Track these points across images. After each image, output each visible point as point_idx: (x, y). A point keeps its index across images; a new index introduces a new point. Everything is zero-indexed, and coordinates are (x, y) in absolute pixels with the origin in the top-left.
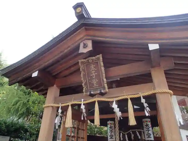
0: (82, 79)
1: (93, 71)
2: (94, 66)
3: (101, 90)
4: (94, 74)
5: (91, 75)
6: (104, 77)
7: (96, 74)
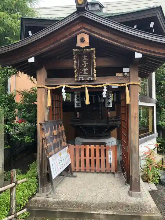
0: (75, 67)
1: (85, 60)
2: (87, 56)
3: (90, 78)
4: (85, 64)
5: (83, 64)
6: (94, 68)
7: (88, 64)
